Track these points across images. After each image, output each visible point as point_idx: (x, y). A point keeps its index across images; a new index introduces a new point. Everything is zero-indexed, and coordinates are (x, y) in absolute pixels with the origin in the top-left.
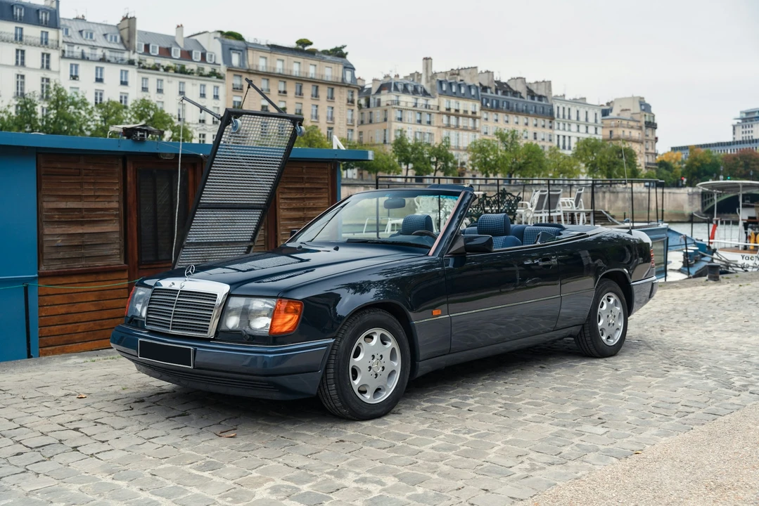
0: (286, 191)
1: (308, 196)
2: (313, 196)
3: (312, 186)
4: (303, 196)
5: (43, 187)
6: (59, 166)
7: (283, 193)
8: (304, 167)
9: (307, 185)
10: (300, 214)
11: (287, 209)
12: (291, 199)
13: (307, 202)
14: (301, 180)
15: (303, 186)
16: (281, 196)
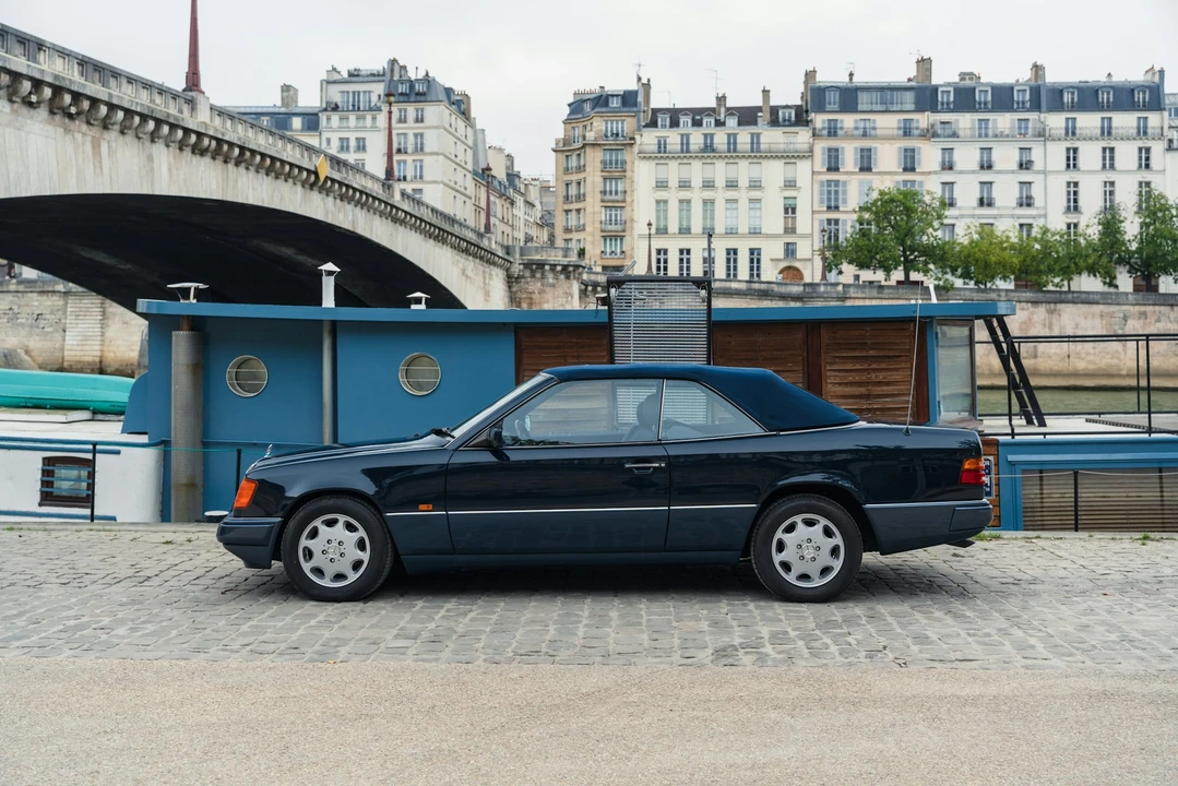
0: (837, 360)
1: (874, 366)
2: (883, 366)
3: (881, 354)
4: (866, 367)
5: (525, 361)
6: (540, 340)
7: (831, 364)
8: (868, 329)
9: (872, 353)
10: (862, 390)
11: (840, 384)
12: (847, 371)
13: (873, 375)
14: (863, 346)
15: (865, 354)
16: (828, 367)
